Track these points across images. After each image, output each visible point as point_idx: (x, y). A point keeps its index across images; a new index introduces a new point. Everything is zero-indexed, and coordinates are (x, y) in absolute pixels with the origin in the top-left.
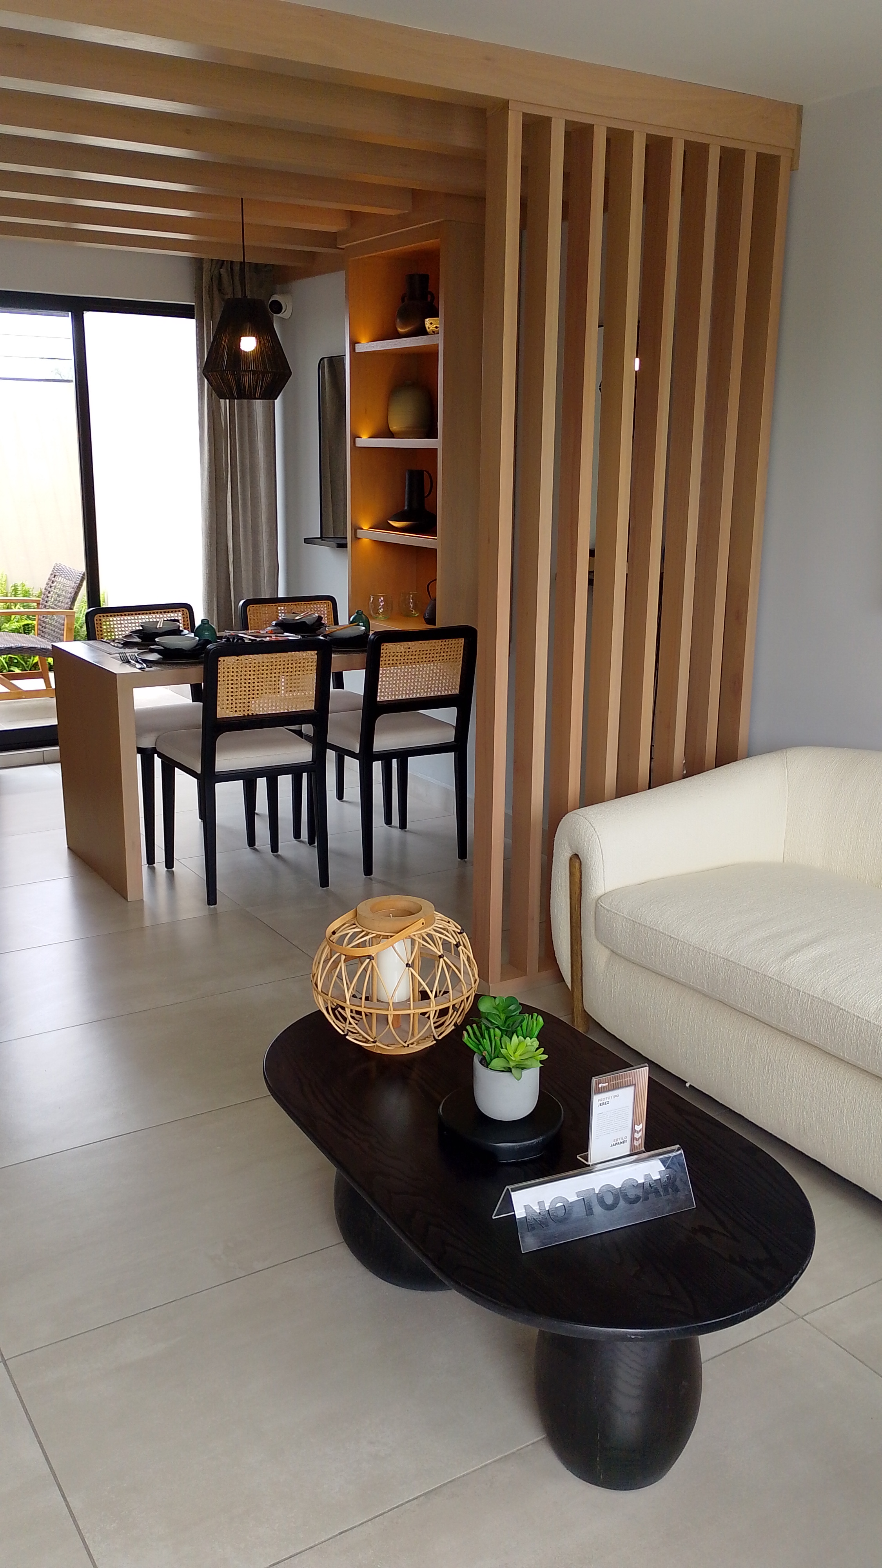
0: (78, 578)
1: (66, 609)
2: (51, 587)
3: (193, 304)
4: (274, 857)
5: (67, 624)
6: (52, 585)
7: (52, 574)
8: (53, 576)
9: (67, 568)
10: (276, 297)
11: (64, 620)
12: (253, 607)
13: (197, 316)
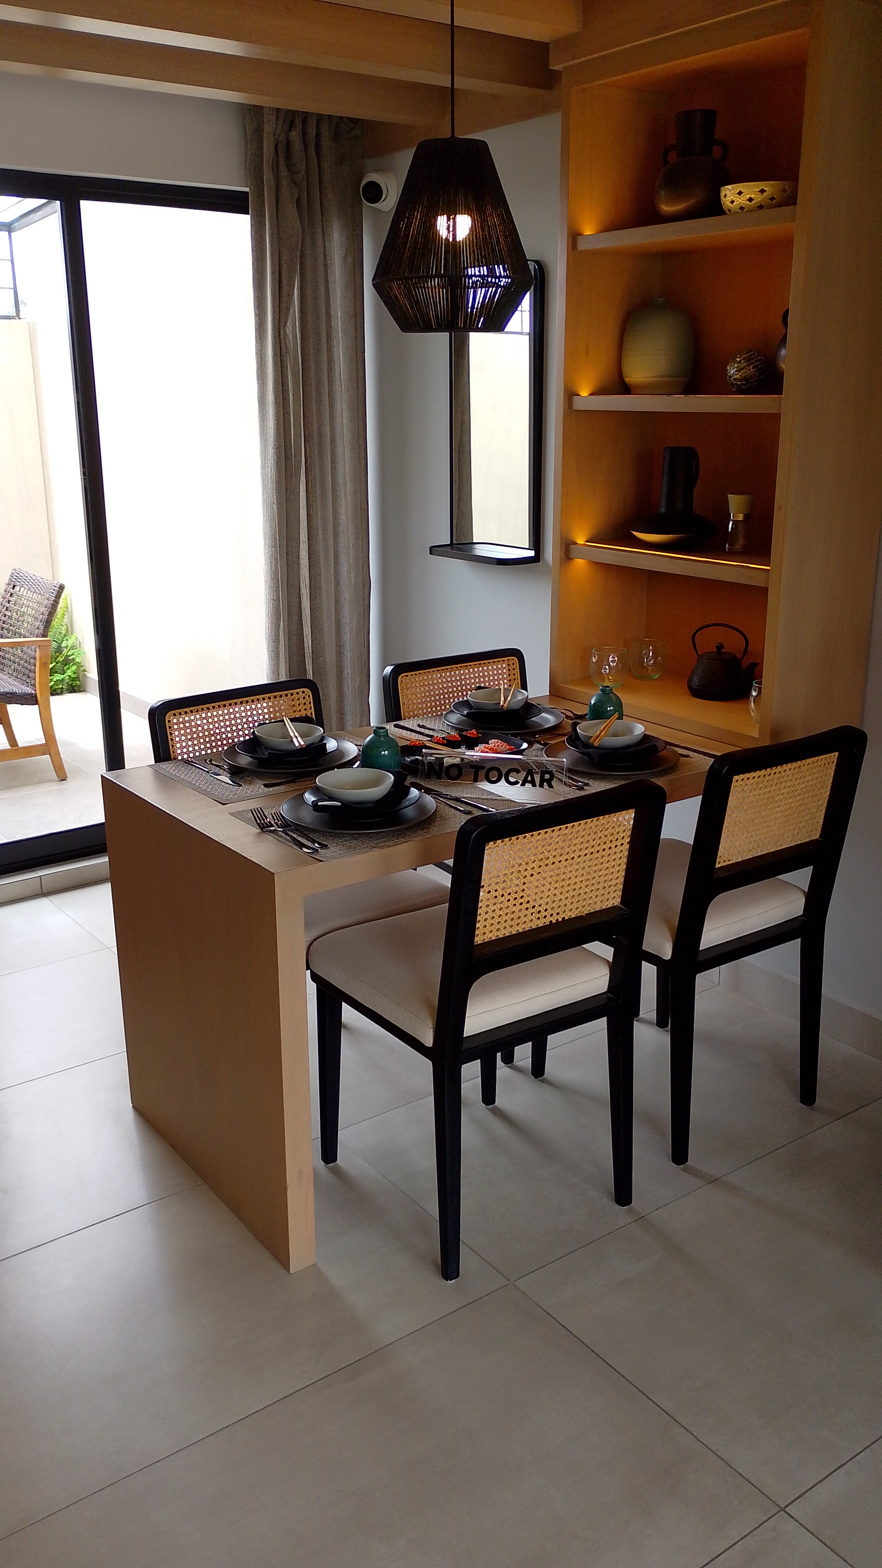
0: (52, 593)
1: (37, 637)
2: (9, 602)
3: (247, 189)
4: (487, 1110)
5: (40, 658)
6: (11, 599)
7: (9, 584)
8: (11, 586)
9: (31, 576)
10: (372, 177)
11: (36, 652)
12: (407, 676)
13: (252, 210)
